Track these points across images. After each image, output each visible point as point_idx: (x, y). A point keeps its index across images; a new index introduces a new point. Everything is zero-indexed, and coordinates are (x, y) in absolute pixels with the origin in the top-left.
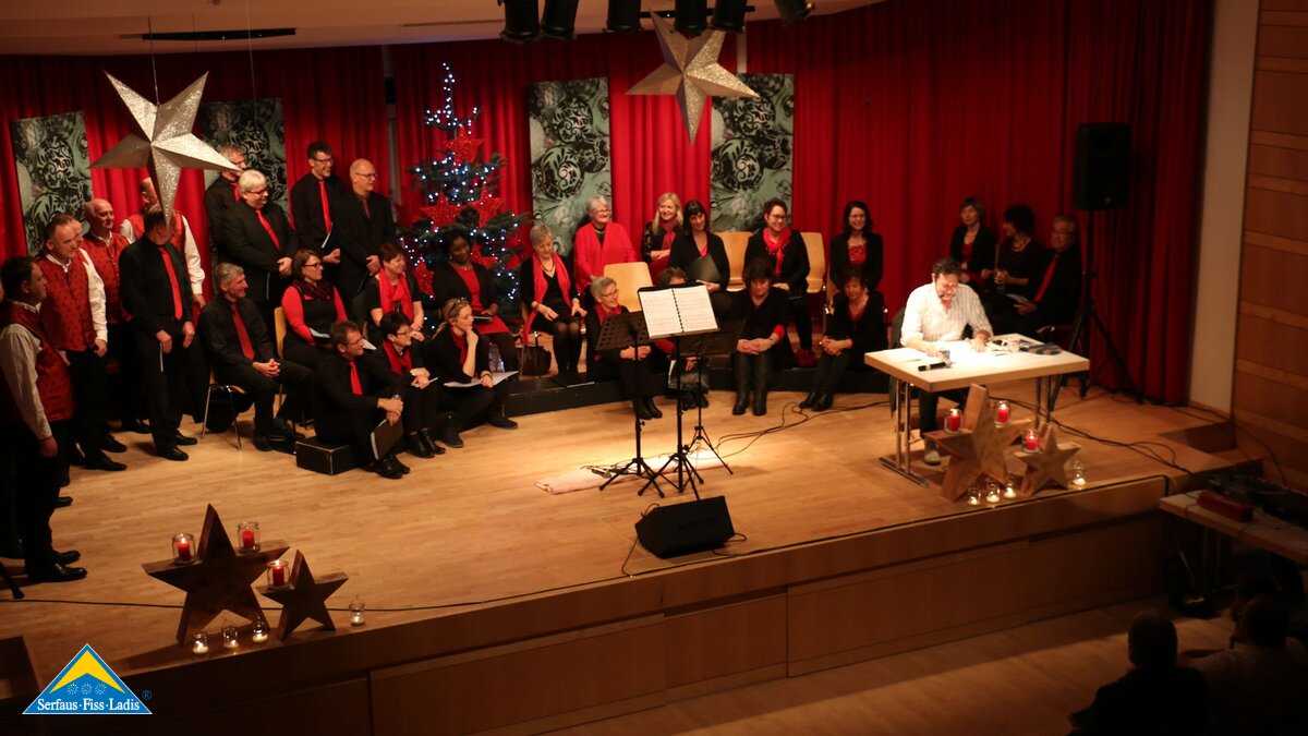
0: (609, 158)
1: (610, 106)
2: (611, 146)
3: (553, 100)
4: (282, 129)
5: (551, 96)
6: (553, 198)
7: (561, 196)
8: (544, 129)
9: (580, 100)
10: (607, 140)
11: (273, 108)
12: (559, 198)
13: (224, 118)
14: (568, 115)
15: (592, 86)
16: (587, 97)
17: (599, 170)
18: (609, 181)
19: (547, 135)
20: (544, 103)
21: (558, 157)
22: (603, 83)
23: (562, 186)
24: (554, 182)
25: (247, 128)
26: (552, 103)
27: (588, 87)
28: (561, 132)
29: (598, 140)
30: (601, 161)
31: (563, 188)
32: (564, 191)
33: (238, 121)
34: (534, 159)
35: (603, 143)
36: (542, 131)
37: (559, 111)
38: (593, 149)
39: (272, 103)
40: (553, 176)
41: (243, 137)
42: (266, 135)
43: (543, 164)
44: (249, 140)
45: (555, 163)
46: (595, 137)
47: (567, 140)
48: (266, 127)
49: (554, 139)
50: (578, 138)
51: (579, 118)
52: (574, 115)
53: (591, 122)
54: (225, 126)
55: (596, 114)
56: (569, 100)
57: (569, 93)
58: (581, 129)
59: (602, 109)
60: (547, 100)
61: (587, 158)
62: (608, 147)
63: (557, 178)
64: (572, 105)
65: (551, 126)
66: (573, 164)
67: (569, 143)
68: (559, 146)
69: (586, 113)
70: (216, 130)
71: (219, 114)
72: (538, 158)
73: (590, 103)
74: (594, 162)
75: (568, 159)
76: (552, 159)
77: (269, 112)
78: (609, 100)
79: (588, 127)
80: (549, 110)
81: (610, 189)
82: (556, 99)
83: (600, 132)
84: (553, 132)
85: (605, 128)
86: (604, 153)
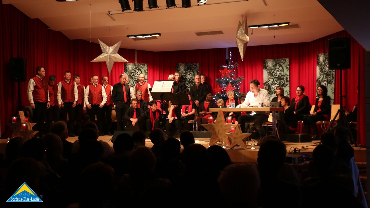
0: (289, 83)
1: (289, 67)
2: (290, 79)
3: (271, 64)
4: (198, 71)
5: (270, 63)
6: (270, 94)
7: (273, 93)
8: (268, 73)
9: (280, 65)
10: (288, 77)
11: (196, 66)
12: (272, 94)
13: (182, 67)
14: (275, 69)
15: (284, 60)
16: (282, 64)
17: (285, 86)
18: (289, 90)
19: (269, 75)
20: (268, 65)
21: (272, 82)
22: (287, 60)
23: (273, 90)
24: (271, 89)
25: (188, 70)
26: (270, 65)
27: (282, 61)
28: (273, 74)
29: (285, 77)
30: (286, 84)
31: (273, 91)
32: (274, 92)
33: (186, 68)
34: (264, 82)
35: (287, 78)
36: (267, 74)
37: (273, 68)
38: (284, 80)
39: (196, 64)
40: (270, 87)
41: (187, 73)
42: (194, 73)
43: (267, 83)
44: (189, 73)
45: (271, 83)
46: (284, 76)
47: (275, 77)
48: (194, 70)
49: (271, 76)
50: (279, 76)
51: (279, 70)
52: (277, 69)
53: (283, 71)
54: (182, 69)
55: (285, 69)
56: (276, 65)
57: (276, 63)
58: (280, 73)
59: (287, 68)
60: (269, 64)
61: (281, 82)
62: (288, 79)
63: (271, 88)
64: (277, 66)
65: (270, 72)
66: (277, 84)
67: (276, 78)
68: (272, 78)
69: (282, 69)
70: (180, 70)
71: (181, 66)
72: (265, 82)
73: (283, 66)
74: (284, 84)
75: (275, 82)
76: (270, 82)
77: (195, 67)
78: (289, 65)
79: (282, 73)
80: (270, 67)
81: (289, 93)
82: (272, 64)
83: (286, 75)
84: (271, 74)
85: (288, 74)
86: (287, 81)
